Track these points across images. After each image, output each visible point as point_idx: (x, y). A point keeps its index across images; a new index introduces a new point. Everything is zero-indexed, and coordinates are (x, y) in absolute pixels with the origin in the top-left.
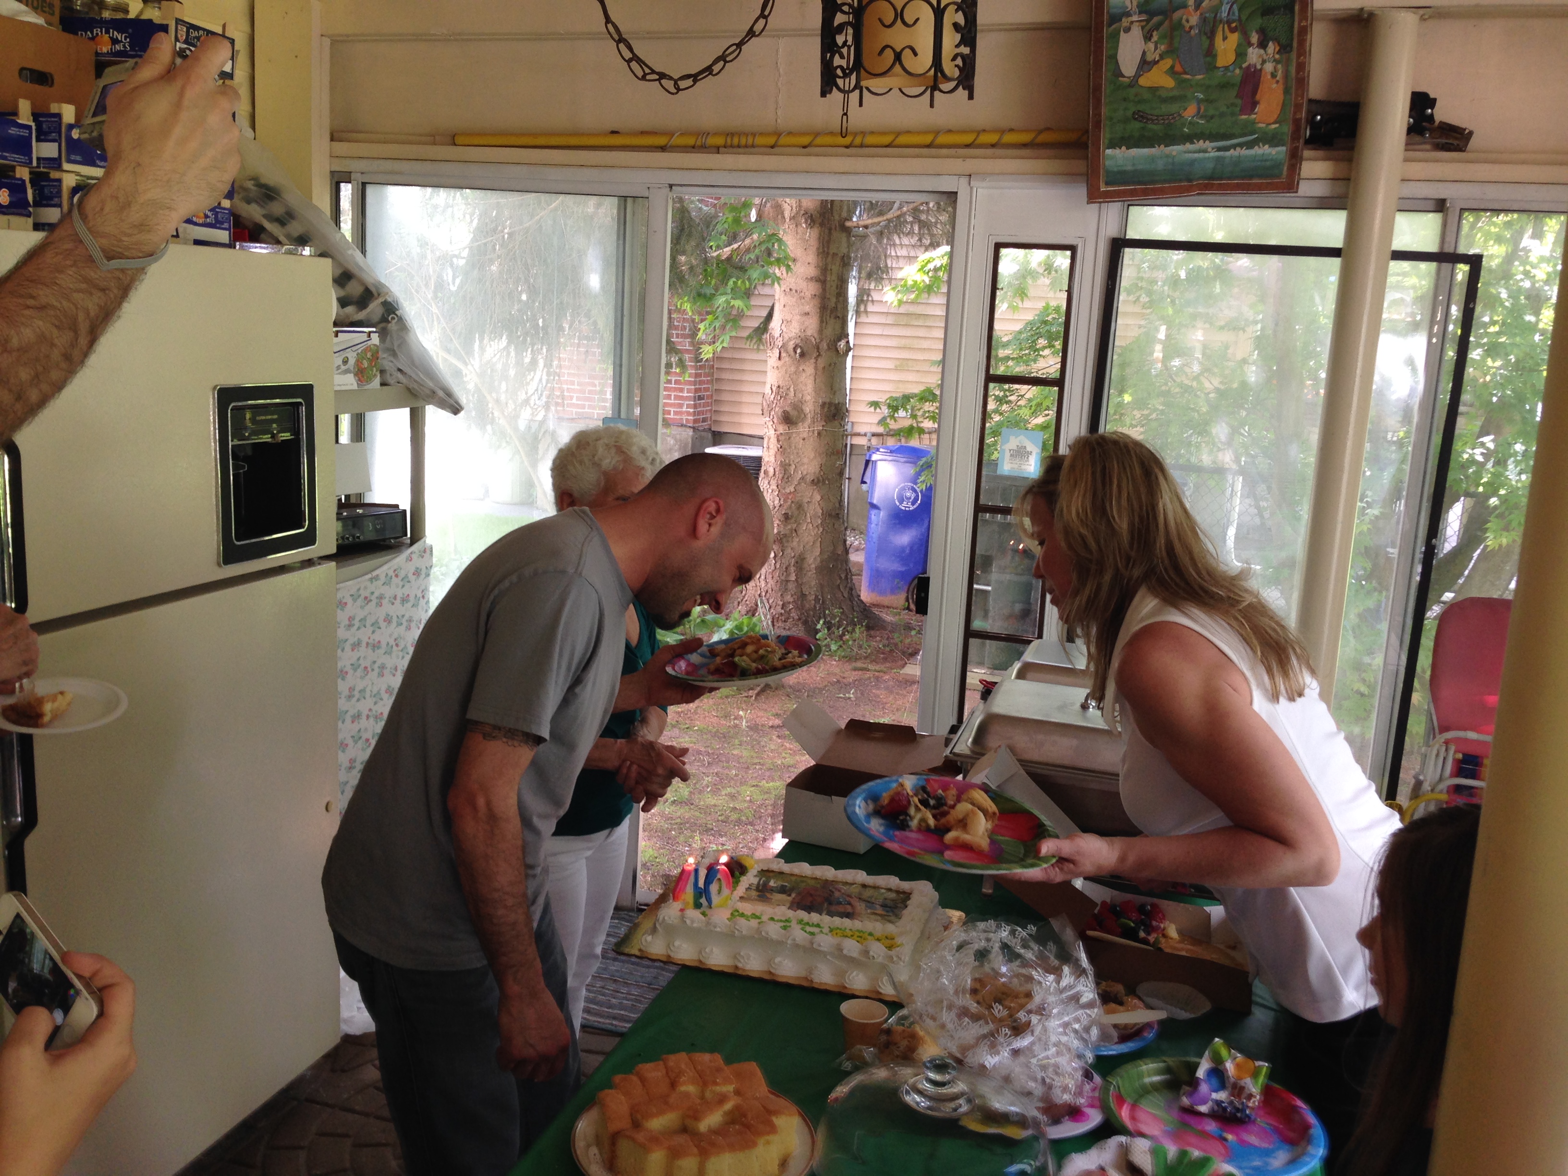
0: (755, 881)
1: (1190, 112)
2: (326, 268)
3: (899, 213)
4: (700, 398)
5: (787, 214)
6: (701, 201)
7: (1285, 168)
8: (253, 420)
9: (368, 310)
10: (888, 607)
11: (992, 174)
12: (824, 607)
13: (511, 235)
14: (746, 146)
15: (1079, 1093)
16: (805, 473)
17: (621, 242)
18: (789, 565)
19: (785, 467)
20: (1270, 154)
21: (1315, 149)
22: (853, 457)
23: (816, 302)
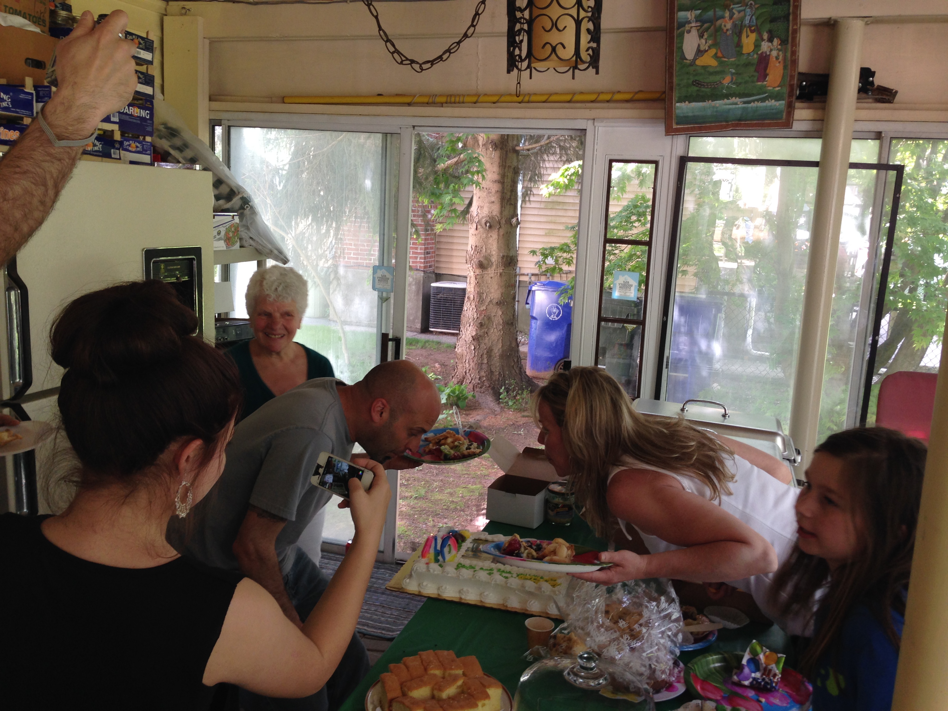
0: (471, 545)
1: (727, 81)
2: (209, 177)
3: (548, 141)
4: (428, 253)
5: (481, 143)
6: (428, 135)
7: (785, 114)
8: (165, 268)
9: (232, 202)
10: (543, 379)
11: (608, 118)
12: (504, 380)
13: (314, 156)
14: (459, 103)
15: (671, 674)
16: (492, 298)
17: (384, 160)
18: (483, 354)
19: (480, 294)
20: (775, 105)
21: (802, 102)
22: (521, 288)
23: (498, 195)
